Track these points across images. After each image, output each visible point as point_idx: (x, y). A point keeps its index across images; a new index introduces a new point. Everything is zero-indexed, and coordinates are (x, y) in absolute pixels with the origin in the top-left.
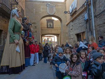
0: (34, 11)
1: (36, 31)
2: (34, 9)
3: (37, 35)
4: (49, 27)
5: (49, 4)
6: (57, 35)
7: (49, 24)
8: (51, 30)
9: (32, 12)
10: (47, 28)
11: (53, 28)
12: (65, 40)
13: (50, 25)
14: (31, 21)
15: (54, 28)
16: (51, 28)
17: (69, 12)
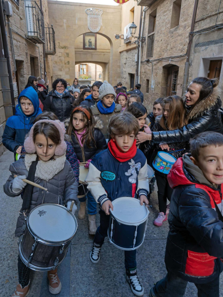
0: (65, 25)
1: (68, 62)
2: (65, 21)
3: (71, 68)
4: (87, 46)
5: (91, 9)
6: (104, 64)
7: (87, 41)
8: (92, 54)
9: (61, 26)
10: (84, 48)
11: (95, 49)
12: (116, 78)
13: (90, 43)
14: (59, 43)
15: (97, 50)
16: (92, 49)
17: (122, 37)
